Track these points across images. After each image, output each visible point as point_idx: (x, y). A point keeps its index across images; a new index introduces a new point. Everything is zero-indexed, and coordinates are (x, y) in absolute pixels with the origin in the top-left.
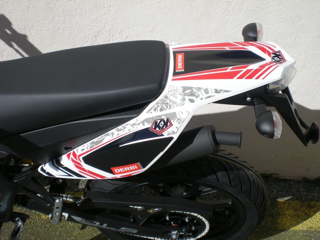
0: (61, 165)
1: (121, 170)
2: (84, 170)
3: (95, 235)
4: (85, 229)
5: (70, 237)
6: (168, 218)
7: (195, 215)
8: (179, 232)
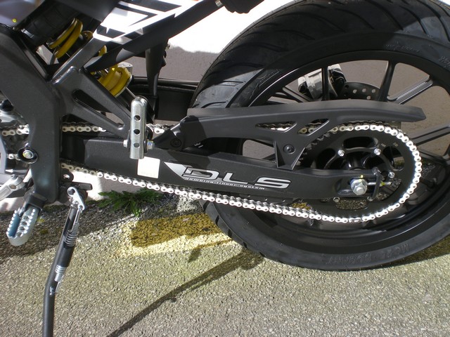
3: (215, 265)
4: (195, 260)
5: (171, 274)
6: (341, 153)
7: (392, 132)
8: (367, 179)
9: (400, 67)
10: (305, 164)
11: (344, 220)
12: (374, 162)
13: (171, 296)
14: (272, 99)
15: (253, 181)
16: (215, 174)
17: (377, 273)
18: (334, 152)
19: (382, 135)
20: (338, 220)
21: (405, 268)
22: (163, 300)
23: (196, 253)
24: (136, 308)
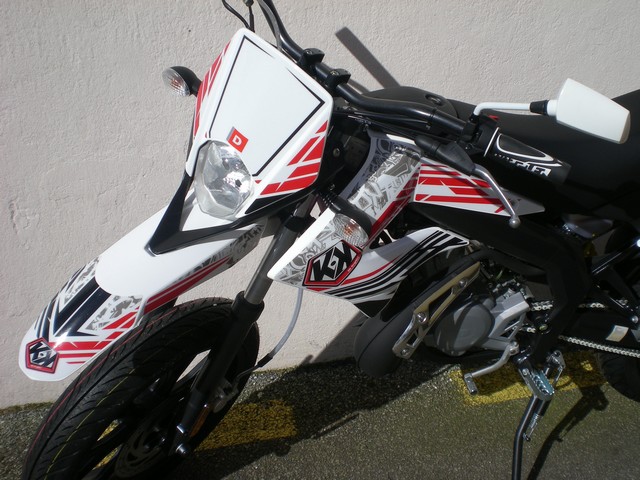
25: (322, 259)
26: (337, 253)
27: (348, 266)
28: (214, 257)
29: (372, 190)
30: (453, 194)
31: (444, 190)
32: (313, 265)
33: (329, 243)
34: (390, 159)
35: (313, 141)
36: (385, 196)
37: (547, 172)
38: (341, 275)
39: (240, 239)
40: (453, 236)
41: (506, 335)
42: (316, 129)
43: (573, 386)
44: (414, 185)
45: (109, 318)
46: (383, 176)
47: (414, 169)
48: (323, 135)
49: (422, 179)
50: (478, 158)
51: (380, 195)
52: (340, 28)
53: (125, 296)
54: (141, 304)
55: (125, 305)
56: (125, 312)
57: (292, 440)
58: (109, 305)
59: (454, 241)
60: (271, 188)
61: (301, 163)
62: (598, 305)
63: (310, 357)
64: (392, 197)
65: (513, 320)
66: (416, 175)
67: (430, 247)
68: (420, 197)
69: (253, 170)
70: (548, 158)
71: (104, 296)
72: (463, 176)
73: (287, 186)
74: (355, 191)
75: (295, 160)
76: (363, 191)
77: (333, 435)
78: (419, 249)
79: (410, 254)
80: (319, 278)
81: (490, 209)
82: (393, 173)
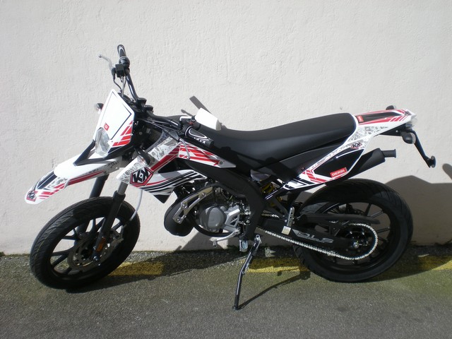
0: (299, 179)
1: (336, 173)
2: (314, 178)
6: (351, 233)
7: (369, 227)
8: (359, 243)
9: (372, 206)
10: (339, 235)
11: (348, 259)
12: (362, 237)
13: (275, 286)
14: (329, 213)
15: (321, 239)
16: (309, 235)
17: (357, 284)
18: (349, 232)
19: (365, 228)
20: (346, 258)
21: (368, 284)
22: (271, 287)
23: (280, 273)
24: (261, 290)
25: (136, 173)
26: (142, 172)
27: (148, 177)
28: (98, 169)
29: (158, 150)
30: (195, 156)
31: (192, 154)
32: (133, 176)
33: (139, 168)
34: (168, 139)
35: (128, 127)
36: (163, 153)
37: (204, 142)
38: (145, 182)
39: (109, 164)
40: (199, 174)
41: (233, 224)
42: (129, 123)
43: (298, 270)
44: (178, 150)
45: (55, 185)
46: (163, 145)
47: (177, 144)
48: (131, 125)
49: (181, 149)
50: (182, 136)
51: (161, 152)
52: (192, 96)
53: (62, 178)
54: (67, 181)
55: (62, 180)
56: (61, 183)
57: (157, 276)
58: (56, 180)
59: (199, 176)
60: (116, 144)
61: (125, 135)
62: (276, 216)
63: (180, 247)
64: (167, 153)
65: (235, 216)
66: (178, 146)
67: (188, 177)
68: (181, 156)
69: (110, 138)
70: (206, 137)
71: (55, 177)
72: (199, 149)
73: (121, 143)
74: (151, 150)
75: (123, 134)
76: (154, 150)
77: (176, 276)
78: (182, 177)
79: (177, 178)
80: (136, 181)
81: (212, 164)
82: (167, 144)
